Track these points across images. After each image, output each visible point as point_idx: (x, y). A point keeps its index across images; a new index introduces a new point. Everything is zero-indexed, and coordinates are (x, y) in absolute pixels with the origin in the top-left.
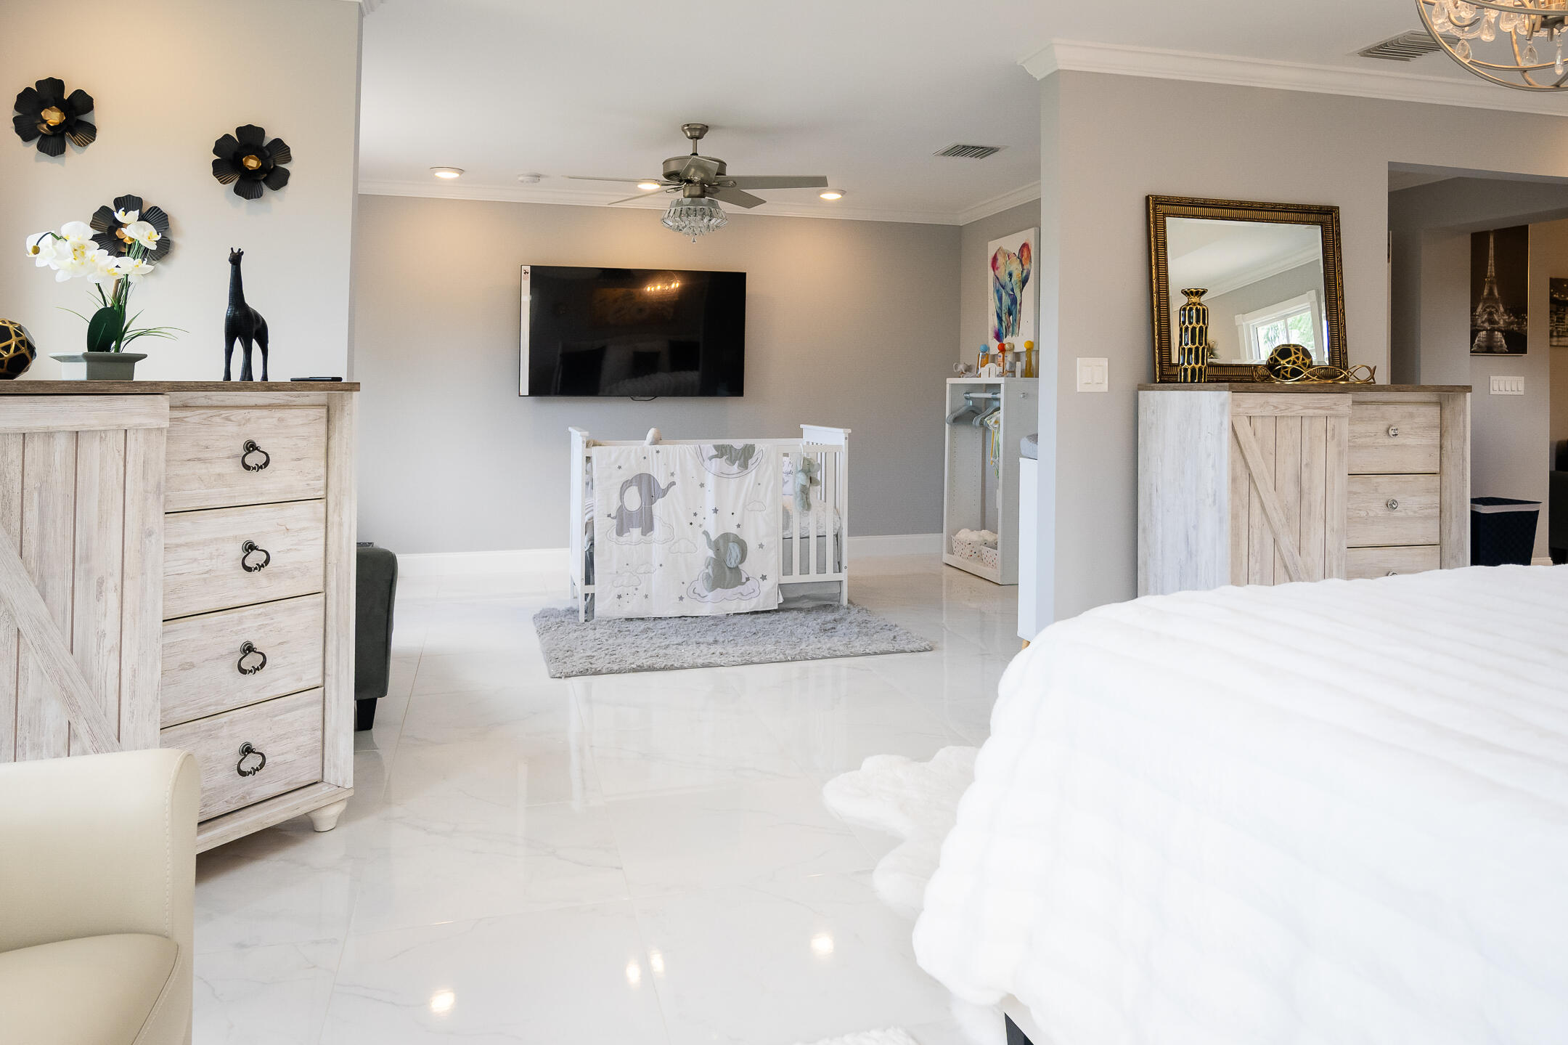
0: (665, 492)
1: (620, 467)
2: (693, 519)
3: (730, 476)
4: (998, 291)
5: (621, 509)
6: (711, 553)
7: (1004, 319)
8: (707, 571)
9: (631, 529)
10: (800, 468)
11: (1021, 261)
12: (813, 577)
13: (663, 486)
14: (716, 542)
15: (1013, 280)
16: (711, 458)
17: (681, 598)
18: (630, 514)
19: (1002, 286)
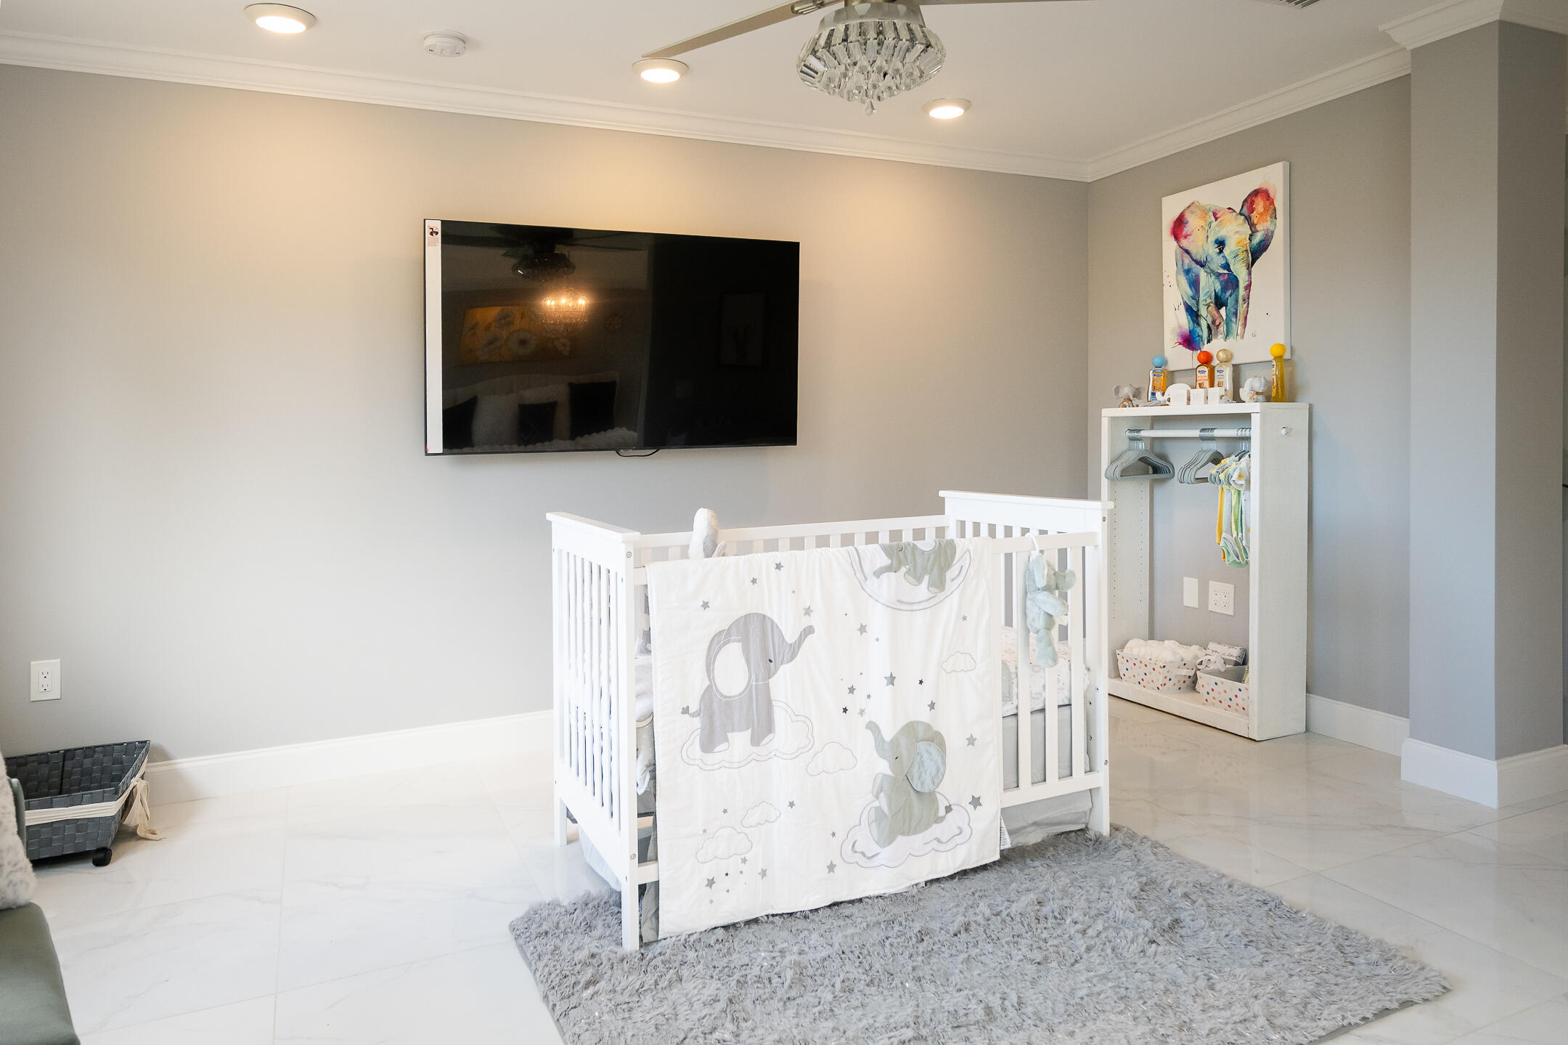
0: (794, 650)
1: (705, 605)
2: (848, 701)
3: (915, 607)
5: (709, 694)
6: (884, 767)
8: (876, 804)
9: (729, 735)
10: (1041, 582)
13: (790, 637)
14: (895, 742)
16: (878, 574)
17: (831, 868)
18: (728, 703)
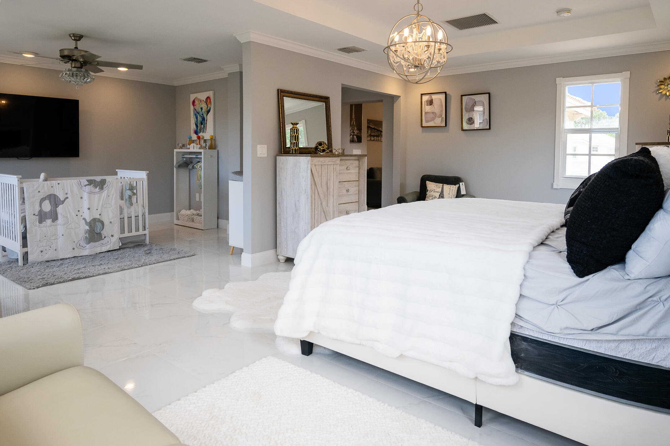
0: (63, 202)
1: (39, 192)
2: (78, 213)
3: (95, 193)
4: (195, 115)
5: (41, 211)
6: (87, 228)
7: (199, 126)
8: (86, 236)
9: (46, 220)
10: (128, 188)
11: (207, 104)
12: (134, 233)
13: (62, 199)
14: (90, 222)
15: (203, 111)
16: (85, 186)
17: (74, 249)
18: (46, 213)
19: (197, 113)
